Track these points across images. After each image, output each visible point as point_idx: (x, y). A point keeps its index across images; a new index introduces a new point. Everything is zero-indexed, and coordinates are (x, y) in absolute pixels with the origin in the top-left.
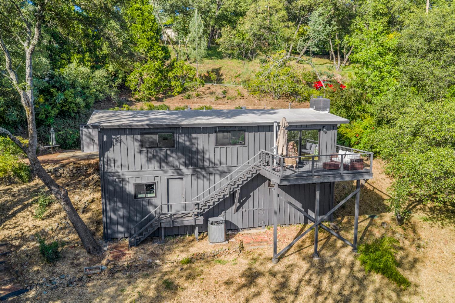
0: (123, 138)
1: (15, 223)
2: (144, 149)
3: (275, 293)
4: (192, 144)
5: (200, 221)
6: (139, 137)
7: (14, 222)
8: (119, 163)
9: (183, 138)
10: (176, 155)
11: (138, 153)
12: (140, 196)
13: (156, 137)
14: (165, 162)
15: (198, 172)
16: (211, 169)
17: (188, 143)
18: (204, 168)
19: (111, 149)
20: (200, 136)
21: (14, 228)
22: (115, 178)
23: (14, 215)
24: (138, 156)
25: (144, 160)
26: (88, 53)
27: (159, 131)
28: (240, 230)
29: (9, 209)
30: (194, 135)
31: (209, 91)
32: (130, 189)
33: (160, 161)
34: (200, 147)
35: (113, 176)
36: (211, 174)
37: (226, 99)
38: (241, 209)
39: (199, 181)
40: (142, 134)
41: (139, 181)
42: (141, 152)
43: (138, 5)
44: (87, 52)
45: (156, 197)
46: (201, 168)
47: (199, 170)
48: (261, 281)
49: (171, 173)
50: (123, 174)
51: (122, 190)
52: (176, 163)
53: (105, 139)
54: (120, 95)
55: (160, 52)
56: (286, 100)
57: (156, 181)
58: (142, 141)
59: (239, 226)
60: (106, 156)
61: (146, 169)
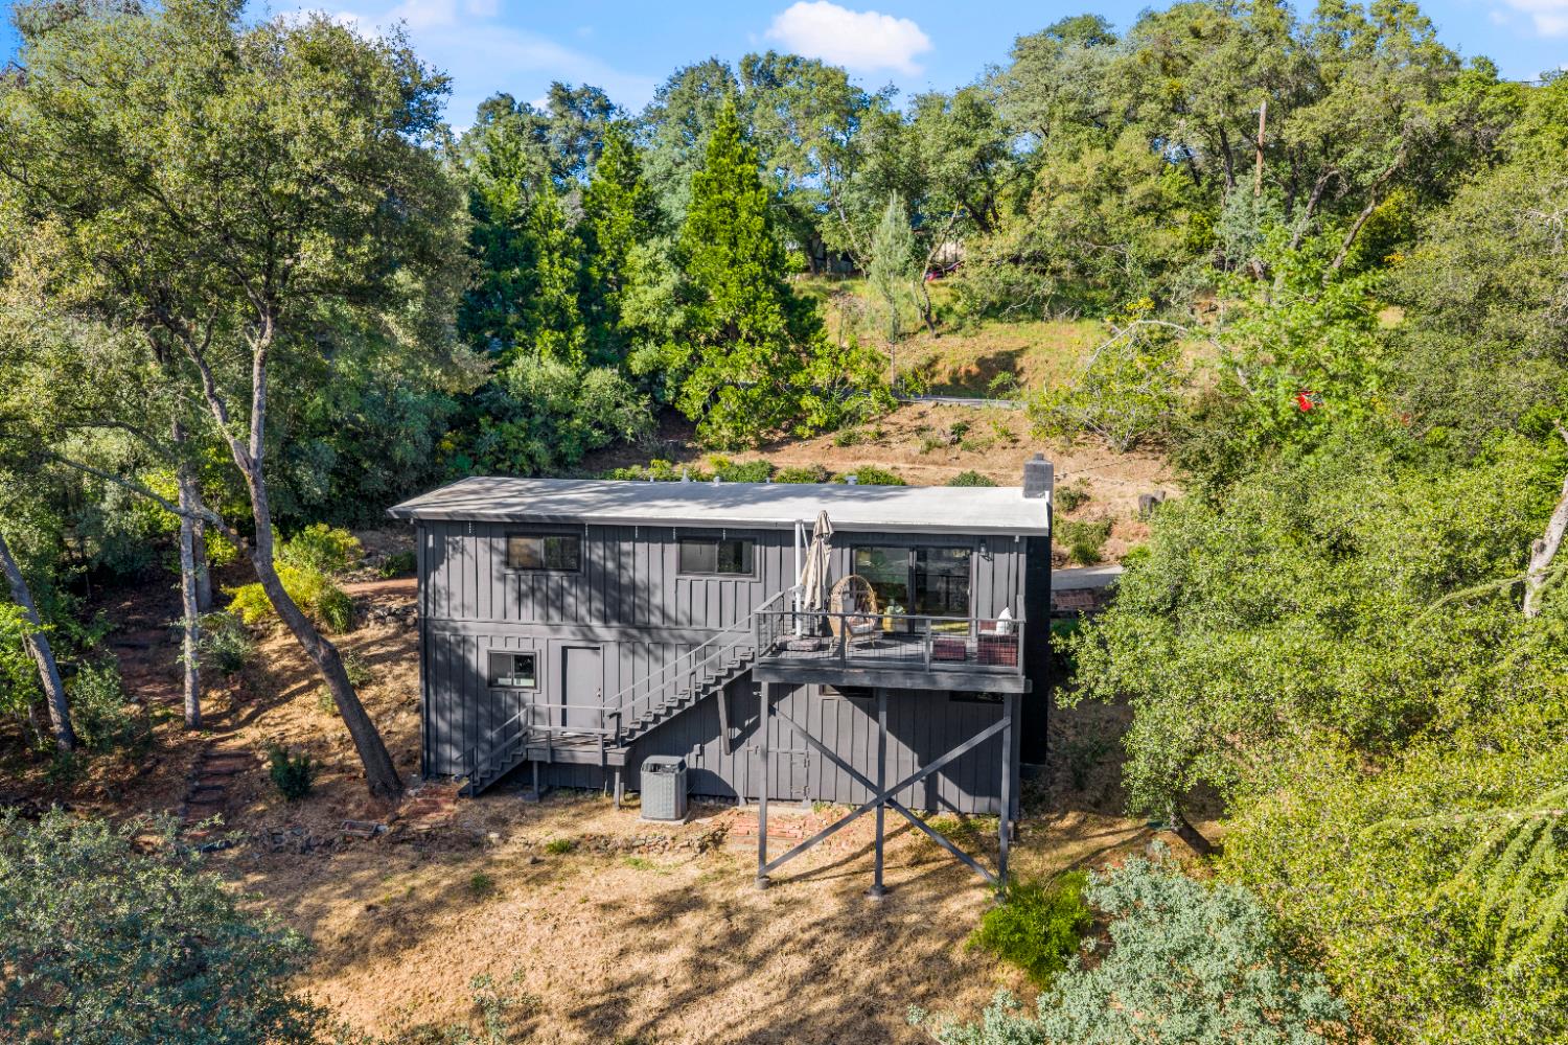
0: (469, 542)
1: (282, 717)
2: (510, 572)
3: (703, 950)
4: (620, 566)
5: (617, 757)
6: (501, 544)
7: (283, 712)
8: (456, 601)
9: (601, 553)
10: (583, 591)
11: (499, 579)
12: (501, 681)
13: (537, 545)
14: (557, 608)
15: (633, 637)
16: (665, 634)
17: (610, 565)
18: (647, 628)
19: (443, 567)
20: (641, 547)
21: (276, 725)
22: (448, 634)
23: (288, 699)
24: (498, 586)
25: (511, 597)
26: (582, 328)
27: (545, 530)
28: (742, 800)
29: (285, 686)
30: (626, 546)
31: (919, 422)
32: (480, 662)
33: (547, 602)
34: (640, 576)
35: (444, 629)
36: (664, 645)
37: (958, 447)
38: (744, 747)
39: (637, 660)
40: (508, 536)
41: (499, 647)
42: (503, 578)
43: (728, 195)
44: (579, 323)
45: (535, 687)
46: (640, 629)
47: (634, 632)
48: (689, 921)
49: (568, 634)
50: (464, 627)
51: (464, 663)
52: (583, 611)
53: (431, 544)
54: (662, 434)
55: (772, 317)
56: (1150, 455)
57: (537, 649)
58: (508, 554)
59: (740, 791)
60: (431, 582)
61: (516, 620)
